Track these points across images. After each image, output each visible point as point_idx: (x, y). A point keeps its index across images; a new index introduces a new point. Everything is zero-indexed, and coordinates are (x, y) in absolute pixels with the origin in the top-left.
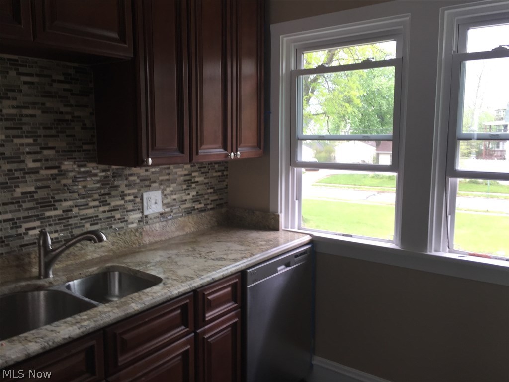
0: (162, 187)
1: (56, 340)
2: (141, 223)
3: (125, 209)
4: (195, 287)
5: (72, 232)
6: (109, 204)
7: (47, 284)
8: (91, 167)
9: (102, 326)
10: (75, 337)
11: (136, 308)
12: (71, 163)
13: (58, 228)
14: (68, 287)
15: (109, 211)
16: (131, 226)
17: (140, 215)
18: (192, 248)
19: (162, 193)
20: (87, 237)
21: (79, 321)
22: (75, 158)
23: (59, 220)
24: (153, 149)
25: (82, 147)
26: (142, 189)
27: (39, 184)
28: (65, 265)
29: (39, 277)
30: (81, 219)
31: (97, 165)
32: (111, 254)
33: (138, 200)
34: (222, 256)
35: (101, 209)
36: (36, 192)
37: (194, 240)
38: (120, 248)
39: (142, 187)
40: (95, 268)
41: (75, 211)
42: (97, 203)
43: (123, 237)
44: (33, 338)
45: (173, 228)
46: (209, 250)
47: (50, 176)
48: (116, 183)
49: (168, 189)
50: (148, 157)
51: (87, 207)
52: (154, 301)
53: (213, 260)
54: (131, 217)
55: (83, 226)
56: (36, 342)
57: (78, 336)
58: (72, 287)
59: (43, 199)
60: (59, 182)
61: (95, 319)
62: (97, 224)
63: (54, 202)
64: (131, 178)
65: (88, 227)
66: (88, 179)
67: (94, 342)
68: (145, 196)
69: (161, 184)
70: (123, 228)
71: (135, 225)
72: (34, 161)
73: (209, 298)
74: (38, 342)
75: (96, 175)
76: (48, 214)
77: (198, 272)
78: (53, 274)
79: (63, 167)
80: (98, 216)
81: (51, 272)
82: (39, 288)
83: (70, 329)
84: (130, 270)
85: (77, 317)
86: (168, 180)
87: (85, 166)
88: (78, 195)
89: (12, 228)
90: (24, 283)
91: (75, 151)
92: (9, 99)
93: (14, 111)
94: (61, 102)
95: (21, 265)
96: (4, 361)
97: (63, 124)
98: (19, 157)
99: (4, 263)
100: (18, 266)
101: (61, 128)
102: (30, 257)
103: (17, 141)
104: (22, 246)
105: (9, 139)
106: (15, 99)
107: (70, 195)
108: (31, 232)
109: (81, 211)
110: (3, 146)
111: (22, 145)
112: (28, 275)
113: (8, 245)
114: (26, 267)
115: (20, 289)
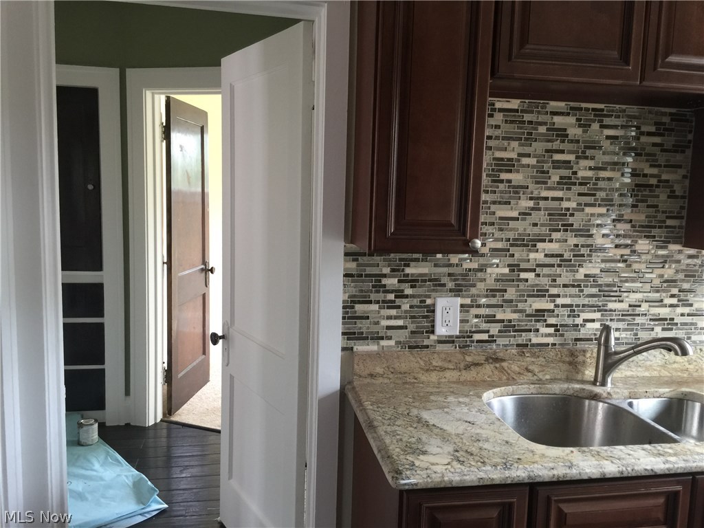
1: (636, 468)
5: (636, 334)
6: (691, 305)
7: (605, 395)
8: (674, 249)
9: (694, 470)
10: (659, 472)
12: (648, 242)
13: (621, 325)
14: (631, 405)
15: (690, 315)
20: (665, 345)
21: (662, 452)
22: (654, 237)
23: (623, 315)
25: (665, 222)
27: (606, 266)
28: (623, 376)
29: (594, 383)
30: (651, 320)
31: (682, 248)
32: (685, 375)
35: (679, 310)
36: (600, 276)
40: (667, 390)
41: (645, 307)
42: (674, 301)
44: (607, 456)
47: (619, 257)
51: (661, 304)
55: (653, 330)
56: (612, 462)
57: (662, 473)
58: (636, 407)
59: (608, 285)
60: (629, 266)
61: (684, 457)
62: (671, 329)
63: (621, 291)
65: (659, 332)
66: (668, 266)
67: (680, 488)
72: (604, 236)
74: (616, 464)
75: (679, 262)
76: (611, 305)
78: (612, 384)
79: (637, 247)
80: (673, 319)
81: (609, 380)
82: (595, 397)
83: (653, 459)
87: (665, 247)
88: (651, 287)
89: (569, 316)
90: (577, 386)
91: (655, 227)
92: (586, 158)
93: (590, 174)
94: (647, 161)
95: (573, 362)
96: (578, 472)
97: (645, 190)
98: (589, 230)
99: (556, 356)
100: (570, 363)
101: (642, 196)
102: (584, 356)
103: (588, 210)
104: (577, 340)
105: (580, 208)
106: (593, 158)
107: (640, 285)
108: (589, 325)
109: (652, 309)
110: (572, 215)
111: (592, 215)
112: (579, 377)
113: (562, 335)
114: (579, 367)
115: (572, 392)
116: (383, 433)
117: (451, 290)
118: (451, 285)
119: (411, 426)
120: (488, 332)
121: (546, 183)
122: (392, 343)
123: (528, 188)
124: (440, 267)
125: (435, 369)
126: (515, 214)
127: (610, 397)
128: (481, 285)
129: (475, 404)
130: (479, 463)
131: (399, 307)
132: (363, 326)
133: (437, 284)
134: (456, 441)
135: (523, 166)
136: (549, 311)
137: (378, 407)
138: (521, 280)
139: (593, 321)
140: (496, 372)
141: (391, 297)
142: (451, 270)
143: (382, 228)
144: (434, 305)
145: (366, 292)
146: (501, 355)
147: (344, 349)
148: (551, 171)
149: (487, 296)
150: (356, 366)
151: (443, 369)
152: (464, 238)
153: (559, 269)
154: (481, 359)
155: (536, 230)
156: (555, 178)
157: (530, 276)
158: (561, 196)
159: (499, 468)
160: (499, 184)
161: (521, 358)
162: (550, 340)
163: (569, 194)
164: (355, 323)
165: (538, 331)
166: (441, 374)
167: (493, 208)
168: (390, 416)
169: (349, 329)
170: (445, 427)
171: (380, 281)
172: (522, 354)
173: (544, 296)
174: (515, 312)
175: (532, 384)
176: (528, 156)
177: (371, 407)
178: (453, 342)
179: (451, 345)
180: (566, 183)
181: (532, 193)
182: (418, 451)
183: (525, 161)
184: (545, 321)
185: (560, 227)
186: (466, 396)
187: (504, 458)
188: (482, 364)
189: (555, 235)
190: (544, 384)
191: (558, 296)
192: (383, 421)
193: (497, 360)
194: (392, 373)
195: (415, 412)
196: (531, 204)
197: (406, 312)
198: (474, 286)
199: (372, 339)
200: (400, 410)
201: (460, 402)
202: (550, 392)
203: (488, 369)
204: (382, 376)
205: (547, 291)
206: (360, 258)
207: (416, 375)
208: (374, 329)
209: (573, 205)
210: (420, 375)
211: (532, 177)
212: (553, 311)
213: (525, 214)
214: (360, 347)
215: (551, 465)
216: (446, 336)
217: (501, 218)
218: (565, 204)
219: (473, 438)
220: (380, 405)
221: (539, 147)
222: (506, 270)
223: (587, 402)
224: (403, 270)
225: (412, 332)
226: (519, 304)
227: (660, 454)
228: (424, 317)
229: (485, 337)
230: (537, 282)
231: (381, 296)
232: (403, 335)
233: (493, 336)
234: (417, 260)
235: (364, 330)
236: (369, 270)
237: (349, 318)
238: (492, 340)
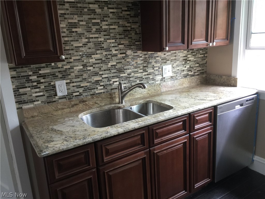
0: (172, 63)
1: (129, 128)
2: (162, 81)
3: (154, 74)
4: (190, 112)
5: (131, 84)
6: (147, 71)
7: (122, 106)
8: (139, 53)
9: (147, 125)
10: (137, 128)
11: (162, 119)
12: (131, 51)
13: (126, 82)
14: (131, 108)
15: (147, 75)
16: (157, 82)
17: (161, 77)
18: (187, 94)
19: (172, 66)
20: (139, 86)
21: (137, 121)
22: (132, 49)
23: (126, 78)
24: (168, 42)
25: (135, 43)
26: (162, 64)
27: (118, 61)
28: (129, 99)
29: (119, 103)
30: (135, 78)
31: (142, 52)
32: (148, 95)
33: (160, 69)
34: (204, 98)
35: (144, 74)
36: (116, 65)
37: (188, 90)
38: (152, 93)
39: (162, 63)
40: (142, 101)
41: (133, 74)
42: (142, 71)
43: (153, 88)
45: (177, 84)
46: (196, 95)
47: (122, 58)
48: (150, 61)
49: (175, 64)
50: (166, 46)
51: (138, 72)
52: (170, 116)
53: (199, 100)
54: (157, 78)
56: (121, 128)
57: (138, 128)
58: (133, 109)
59: (120, 68)
60: (126, 60)
61: (144, 121)
62: (142, 81)
63: (124, 70)
64: (157, 58)
65: (138, 82)
66: (138, 59)
67: (144, 132)
68: (164, 67)
69: (172, 61)
70: (153, 83)
71: (159, 82)
72: (116, 50)
73: (197, 118)
74: (122, 128)
75: (141, 57)
76: (121, 75)
77: (191, 105)
78: (125, 102)
79: (127, 53)
80: (142, 77)
81: (124, 101)
82: (119, 108)
83: (134, 124)
84: (158, 102)
85: (137, 120)
86: (175, 59)
87: (136, 52)
88: (134, 67)
89: (108, 81)
90: (113, 105)
91: (132, 45)
92: (104, 21)
93: (107, 27)
94: (126, 21)
95: (111, 97)
96: (110, 134)
97: (127, 32)
98: (110, 49)
99: (105, 96)
100: (110, 98)
101: (126, 34)
102: (115, 94)
103: (108, 41)
104: (112, 89)
105: (105, 40)
106: (107, 21)
107: (130, 67)
108: (115, 83)
109: (135, 74)
110: (103, 43)
111: (110, 43)
112: (114, 102)
113: (106, 88)
114: (114, 99)
115: (112, 108)
116: (36, 138)
117: (61, 78)
118: (60, 76)
119: (49, 133)
120: (78, 92)
121: (91, 32)
122: (39, 102)
123: (84, 34)
124: (54, 69)
125: (60, 109)
126: (81, 45)
127: (124, 107)
128: (72, 74)
129: (75, 119)
130: (74, 140)
131: (39, 88)
132: (25, 98)
133: (54, 76)
134: (66, 134)
135: (81, 25)
136: (100, 80)
137: (35, 129)
138: (88, 70)
139: (116, 82)
140: (84, 106)
141: (35, 84)
142: (59, 70)
143: (19, 55)
144: (55, 85)
145: (23, 84)
146: (85, 99)
147: (18, 109)
148: (92, 27)
149: (76, 78)
150: (25, 115)
151: (63, 109)
152: (57, 55)
153: (101, 64)
154: (78, 102)
155: (90, 50)
156: (94, 30)
157: (91, 68)
158: (98, 36)
159: (81, 140)
160: (73, 33)
161: (92, 99)
162: (102, 91)
163: (100, 36)
164: (21, 97)
165: (97, 88)
166: (63, 111)
167: (72, 43)
168: (40, 131)
169: (18, 100)
170: (62, 130)
171: (29, 78)
172: (93, 98)
173: (98, 75)
174: (88, 82)
175: (98, 108)
176: (82, 21)
177: (32, 129)
178: (65, 98)
179: (65, 99)
180: (99, 31)
181: (86, 36)
182: (50, 141)
183: (81, 23)
184: (100, 84)
185: (99, 48)
186: (72, 117)
187: (84, 136)
188: (78, 104)
189: (98, 52)
190: (102, 107)
191: (103, 74)
192: (37, 133)
193: (84, 101)
194: (42, 114)
195: (51, 127)
196: (87, 40)
197: (43, 89)
198: (70, 75)
199: (30, 102)
200: (45, 128)
201: (70, 120)
202: (104, 109)
203: (81, 105)
204: (37, 116)
205: (98, 73)
206: (17, 69)
207: (52, 113)
208: (30, 98)
209: (102, 39)
210: (54, 113)
211: (85, 30)
212: (102, 80)
213: (85, 45)
214: (25, 107)
215: (100, 134)
216: (62, 96)
217: (76, 47)
218: (100, 40)
219: (73, 132)
220: (36, 128)
221: (86, 17)
222: (82, 67)
223: (116, 110)
224: (38, 72)
225: (47, 97)
226: (89, 80)
227: (137, 122)
228: (51, 90)
229: (78, 94)
230: (94, 70)
231: (30, 84)
232: (44, 99)
233: (81, 93)
234: (44, 67)
235: (26, 99)
236: (23, 74)
237: (17, 95)
238: (81, 94)
